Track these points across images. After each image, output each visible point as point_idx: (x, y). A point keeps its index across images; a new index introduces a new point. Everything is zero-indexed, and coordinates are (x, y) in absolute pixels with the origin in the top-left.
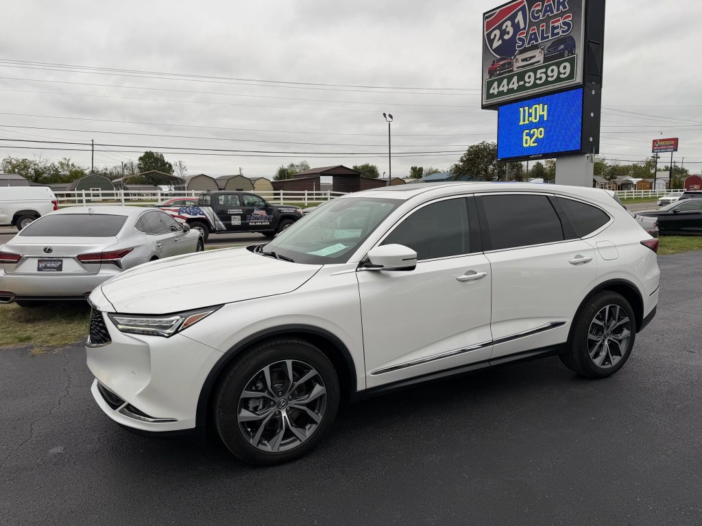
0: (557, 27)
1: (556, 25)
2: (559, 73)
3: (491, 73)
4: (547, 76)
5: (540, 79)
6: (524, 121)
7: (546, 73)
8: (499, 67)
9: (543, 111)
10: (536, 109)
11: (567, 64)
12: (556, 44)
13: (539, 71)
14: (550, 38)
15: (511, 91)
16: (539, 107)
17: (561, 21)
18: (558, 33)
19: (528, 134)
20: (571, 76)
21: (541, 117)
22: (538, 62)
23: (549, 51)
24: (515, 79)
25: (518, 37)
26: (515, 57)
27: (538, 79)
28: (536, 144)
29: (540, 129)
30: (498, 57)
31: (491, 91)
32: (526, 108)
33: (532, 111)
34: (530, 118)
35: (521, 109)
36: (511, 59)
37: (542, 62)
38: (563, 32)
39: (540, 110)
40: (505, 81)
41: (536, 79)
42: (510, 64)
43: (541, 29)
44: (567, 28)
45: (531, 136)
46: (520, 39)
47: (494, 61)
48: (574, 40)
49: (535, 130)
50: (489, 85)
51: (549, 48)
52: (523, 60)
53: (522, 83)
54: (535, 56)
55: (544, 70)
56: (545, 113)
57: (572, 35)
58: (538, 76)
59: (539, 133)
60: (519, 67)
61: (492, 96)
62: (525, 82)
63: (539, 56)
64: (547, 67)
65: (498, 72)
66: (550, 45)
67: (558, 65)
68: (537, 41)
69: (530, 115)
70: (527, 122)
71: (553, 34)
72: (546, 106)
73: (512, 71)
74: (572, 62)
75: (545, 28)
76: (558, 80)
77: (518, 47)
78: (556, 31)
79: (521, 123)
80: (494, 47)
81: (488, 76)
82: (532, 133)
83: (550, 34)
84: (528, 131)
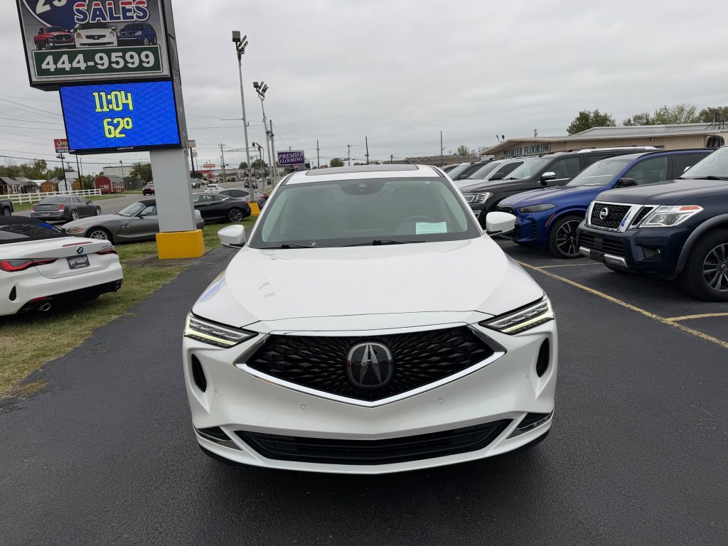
0: (130, 10)
1: (128, 7)
2: (141, 61)
3: (40, 42)
4: (126, 62)
5: (117, 63)
6: (102, 107)
7: (123, 57)
8: (53, 38)
9: (127, 98)
10: (116, 96)
11: (150, 54)
12: (132, 28)
13: (114, 55)
14: (122, 20)
15: (76, 71)
16: (121, 95)
17: (134, 5)
18: (132, 17)
19: (109, 124)
20: (157, 66)
21: (126, 106)
22: (110, 43)
23: (123, 34)
24: (80, 57)
25: (75, 8)
26: (75, 31)
27: (113, 63)
28: (124, 135)
29: (126, 119)
30: (49, 26)
31: (44, 66)
32: (103, 94)
33: (112, 96)
34: (110, 106)
35: (96, 94)
36: (69, 32)
37: (116, 44)
38: (138, 17)
39: (122, 99)
40: (65, 58)
41: (111, 62)
42: (70, 38)
43: (108, 7)
44: (142, 14)
45: (116, 126)
46: (78, 11)
47: (42, 30)
48: (153, 29)
49: (120, 119)
50: (40, 58)
51: (122, 30)
52: (88, 37)
53: (91, 64)
54: (104, 36)
55: (121, 54)
56: (130, 101)
57: (150, 22)
58: (114, 59)
59: (126, 123)
60: (83, 44)
61: (47, 72)
62: (96, 63)
63: (110, 37)
64: (124, 52)
65: (51, 44)
66: (123, 27)
67: (139, 52)
68: (105, 19)
69: (109, 102)
70: (106, 109)
71: (125, 17)
72: (129, 95)
73: (74, 46)
74: (155, 52)
75: (113, 6)
76: (140, 68)
77: (78, 20)
78: (128, 14)
79: (98, 110)
80: (37, 13)
81: (35, 47)
82: (115, 121)
83: (121, 16)
84: (110, 120)
